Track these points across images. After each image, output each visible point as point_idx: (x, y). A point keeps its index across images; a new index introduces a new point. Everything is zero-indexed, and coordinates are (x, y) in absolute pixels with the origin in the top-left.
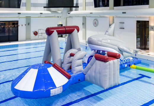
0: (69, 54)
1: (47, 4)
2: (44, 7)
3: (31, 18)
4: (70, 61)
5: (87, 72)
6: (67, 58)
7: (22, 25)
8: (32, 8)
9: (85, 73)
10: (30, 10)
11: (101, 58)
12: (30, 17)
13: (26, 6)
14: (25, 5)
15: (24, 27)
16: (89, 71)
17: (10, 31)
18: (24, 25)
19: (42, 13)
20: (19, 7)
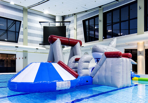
0: (74, 59)
1: (42, 42)
2: (40, 44)
3: (28, 53)
4: (75, 66)
5: (94, 74)
6: (72, 63)
7: (20, 58)
8: (29, 44)
9: (93, 76)
10: (27, 45)
11: (113, 55)
12: (27, 51)
13: (23, 42)
14: (23, 40)
15: (21, 60)
16: (98, 72)
17: (8, 63)
18: (21, 59)
19: (37, 49)
20: (16, 41)
